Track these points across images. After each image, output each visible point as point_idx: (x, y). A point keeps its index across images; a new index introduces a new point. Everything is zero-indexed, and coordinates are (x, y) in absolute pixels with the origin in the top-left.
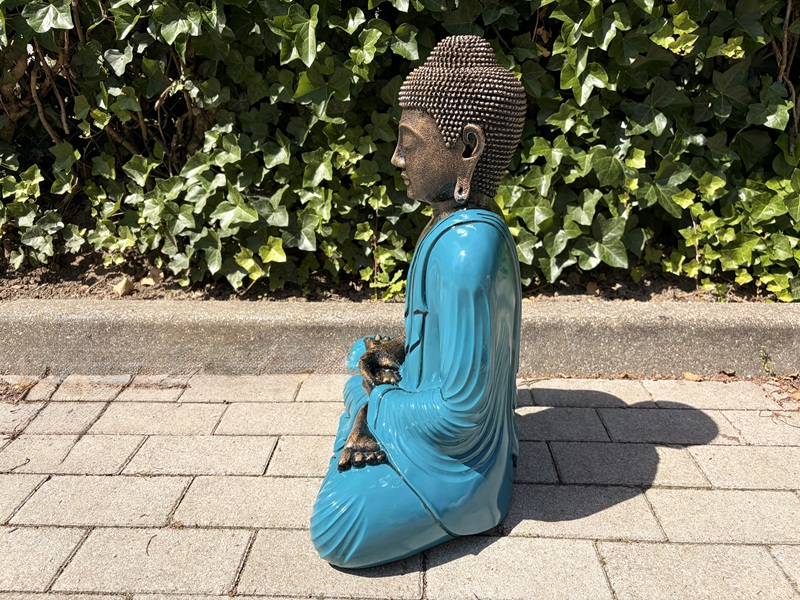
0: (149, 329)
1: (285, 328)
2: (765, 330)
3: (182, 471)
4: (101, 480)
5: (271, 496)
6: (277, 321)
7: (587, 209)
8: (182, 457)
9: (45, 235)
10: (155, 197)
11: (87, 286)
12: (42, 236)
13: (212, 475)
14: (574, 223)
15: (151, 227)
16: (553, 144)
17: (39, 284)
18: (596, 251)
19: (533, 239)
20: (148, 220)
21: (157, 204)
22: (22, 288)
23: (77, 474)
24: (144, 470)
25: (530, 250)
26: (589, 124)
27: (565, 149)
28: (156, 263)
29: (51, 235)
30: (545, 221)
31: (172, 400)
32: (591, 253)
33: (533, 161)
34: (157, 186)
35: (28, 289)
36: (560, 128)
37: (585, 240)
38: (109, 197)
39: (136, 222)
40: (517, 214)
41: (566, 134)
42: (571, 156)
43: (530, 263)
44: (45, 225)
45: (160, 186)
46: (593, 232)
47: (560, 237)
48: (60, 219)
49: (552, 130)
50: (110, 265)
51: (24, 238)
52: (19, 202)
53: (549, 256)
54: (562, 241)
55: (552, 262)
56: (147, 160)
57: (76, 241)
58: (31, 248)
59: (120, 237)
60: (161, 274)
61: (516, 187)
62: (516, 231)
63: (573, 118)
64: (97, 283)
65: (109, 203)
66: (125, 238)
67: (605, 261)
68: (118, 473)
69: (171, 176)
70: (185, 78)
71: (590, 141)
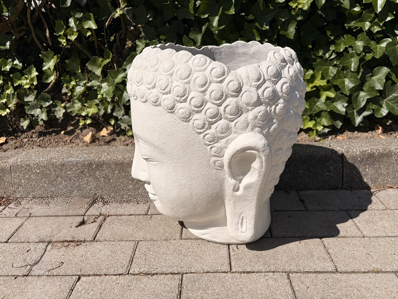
3: (172, 270)
7: (378, 80)
8: (167, 258)
9: (41, 107)
10: (108, 82)
11: (67, 138)
12: (40, 108)
13: (194, 273)
14: (372, 88)
15: (106, 100)
16: (356, 39)
17: (39, 137)
18: (384, 105)
19: (345, 99)
20: (104, 96)
21: (109, 86)
22: (29, 140)
23: (98, 275)
24: (144, 269)
25: (343, 106)
26: (381, 25)
27: (365, 41)
28: (110, 122)
29: (45, 107)
30: (353, 87)
31: (144, 213)
32: (382, 107)
33: (342, 50)
34: (109, 75)
35: (32, 141)
36: (361, 28)
37: (377, 99)
38: (78, 83)
39: (96, 98)
40: (335, 84)
41: (366, 32)
42: (369, 46)
43: (344, 114)
44: (41, 102)
45: (110, 74)
46: (382, 94)
47: (361, 98)
48: (50, 97)
49: (354, 31)
50: (83, 125)
51: (28, 110)
52: (25, 88)
53: (355, 109)
54: (363, 100)
55: (355, 114)
56: (101, 59)
57: (60, 110)
58: (33, 116)
59: (88, 107)
60: (112, 129)
61: (331, 67)
62: (332, 95)
63: (369, 22)
64: (73, 136)
65: (78, 87)
66: (91, 108)
67: (392, 111)
68: (127, 273)
69: (116, 69)
70: (124, 6)
71: (379, 36)
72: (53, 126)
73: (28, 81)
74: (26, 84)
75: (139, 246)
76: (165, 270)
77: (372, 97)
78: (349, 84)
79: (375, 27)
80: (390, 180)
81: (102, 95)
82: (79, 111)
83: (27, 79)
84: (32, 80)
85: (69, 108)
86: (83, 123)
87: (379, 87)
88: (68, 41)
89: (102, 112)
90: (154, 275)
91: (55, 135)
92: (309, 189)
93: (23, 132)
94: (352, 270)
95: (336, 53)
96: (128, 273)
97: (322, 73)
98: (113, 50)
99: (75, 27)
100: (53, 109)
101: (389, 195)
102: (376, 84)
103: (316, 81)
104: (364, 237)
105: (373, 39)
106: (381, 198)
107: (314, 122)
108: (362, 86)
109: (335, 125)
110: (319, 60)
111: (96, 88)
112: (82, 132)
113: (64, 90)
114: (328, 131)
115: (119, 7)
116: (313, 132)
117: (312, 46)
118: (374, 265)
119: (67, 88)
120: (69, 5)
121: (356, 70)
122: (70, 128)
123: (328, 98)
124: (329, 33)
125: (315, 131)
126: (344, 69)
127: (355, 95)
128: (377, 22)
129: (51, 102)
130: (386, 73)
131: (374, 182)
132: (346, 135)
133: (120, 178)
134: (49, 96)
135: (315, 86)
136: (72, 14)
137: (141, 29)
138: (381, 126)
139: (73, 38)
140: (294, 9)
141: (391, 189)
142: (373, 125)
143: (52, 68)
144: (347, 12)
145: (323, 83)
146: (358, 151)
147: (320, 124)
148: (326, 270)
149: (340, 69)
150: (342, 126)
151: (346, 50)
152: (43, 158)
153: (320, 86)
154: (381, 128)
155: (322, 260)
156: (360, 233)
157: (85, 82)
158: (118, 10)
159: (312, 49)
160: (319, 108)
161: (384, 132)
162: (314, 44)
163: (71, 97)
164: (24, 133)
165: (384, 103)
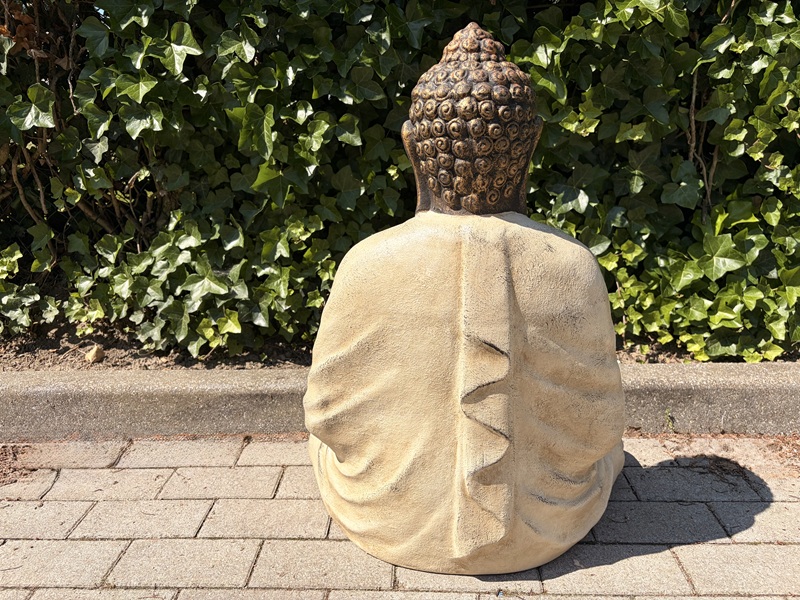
0: (108, 399)
1: (231, 397)
2: (666, 391)
3: (121, 535)
4: (49, 544)
5: (198, 558)
6: (223, 391)
12: (21, 308)
13: (148, 538)
15: (120, 297)
17: (17, 353)
21: (125, 278)
23: (28, 539)
24: (88, 534)
29: (28, 306)
44: (23, 299)
48: (37, 290)
56: (116, 238)
57: (51, 311)
58: (9, 319)
59: (91, 309)
66: (95, 309)
73: (6, 268)
74: (2, 273)
82: (77, 314)
83: (4, 263)
84: (11, 266)
86: (82, 333)
88: (68, 205)
89: (114, 317)
129: (38, 299)
148: (312, 537)
157: (94, 268)
158: (144, 170)
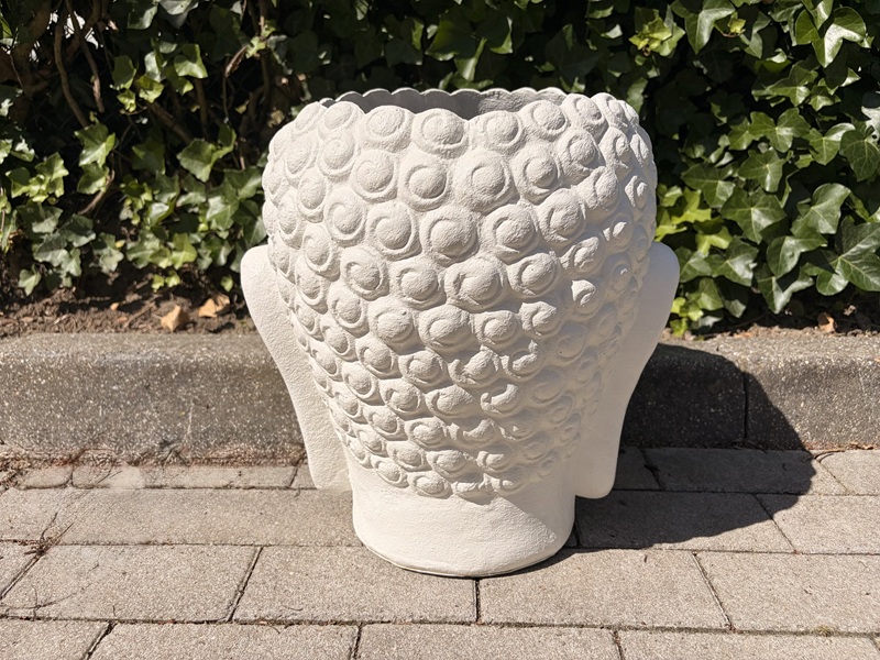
3: (336, 615)
4: (200, 633)
7: (826, 212)
8: (328, 586)
9: (69, 248)
10: (224, 194)
11: (124, 318)
12: (66, 248)
13: (389, 622)
14: (811, 231)
15: (217, 235)
16: (776, 123)
17: (58, 316)
18: (838, 269)
19: (751, 251)
20: (214, 225)
21: (226, 204)
22: (35, 321)
23: (157, 622)
24: (271, 611)
25: (747, 266)
26: (832, 93)
27: (797, 127)
28: (223, 284)
29: (79, 248)
30: (769, 227)
31: (283, 485)
32: (833, 272)
33: (745, 147)
34: (226, 180)
35: (43, 323)
36: (788, 99)
37: (823, 254)
38: (156, 198)
39: (195, 230)
40: (729, 217)
41: (799, 106)
42: (804, 137)
43: (749, 284)
44: (69, 235)
45: (229, 179)
46: (835, 243)
47: (787, 250)
48: (90, 225)
49: (772, 105)
50: (161, 288)
51: (40, 250)
52: (36, 203)
53: (773, 275)
54: (793, 256)
55: (775, 285)
56: (211, 146)
57: (111, 255)
58: (48, 265)
59: (175, 249)
60: (227, 301)
61: (721, 183)
62: (722, 242)
63: (806, 86)
64: (137, 315)
65: (156, 205)
66: (181, 250)
67: (855, 282)
68: (227, 619)
69: (243, 167)
70: (268, 33)
71: (827, 119)
72: (94, 292)
73: (44, 187)
74: (39, 193)
75: (263, 558)
76: (319, 614)
77: (812, 248)
78: (760, 219)
79: (819, 98)
80: (854, 430)
81: (209, 223)
82: (153, 256)
83: (41, 182)
84: (53, 185)
85: (133, 251)
86: (162, 284)
87: (827, 227)
88: (140, 102)
89: (206, 263)
90: (292, 624)
91: (96, 312)
92: (669, 444)
93: (25, 301)
94: (767, 628)
95: (733, 152)
96: (230, 619)
97: (702, 195)
98: (241, 129)
99: (157, 71)
100: (95, 252)
101: (851, 462)
102: (820, 221)
103: (688, 212)
104: (795, 552)
105: (814, 125)
106: (834, 470)
107: (682, 301)
108: (790, 227)
109: (730, 309)
110: (693, 167)
111: (196, 210)
112: (158, 306)
113: (125, 214)
114: (715, 323)
115: (259, 35)
116: (681, 323)
117: (680, 136)
118: (819, 617)
119: (132, 207)
120: (147, 25)
121: (776, 189)
122: (131, 298)
123: (714, 250)
124: (716, 109)
125: (684, 321)
126: (750, 185)
127: (774, 243)
128: (822, 87)
129: (93, 236)
130: (842, 197)
131: (818, 433)
132: (754, 332)
133: (232, 405)
134: (89, 222)
135: (685, 223)
136: (153, 44)
137: (305, 86)
138: (832, 317)
139: (152, 96)
140: (641, 52)
141: (858, 450)
142: (815, 314)
143: (101, 162)
144: (757, 66)
145: (704, 216)
146: (782, 360)
147: (697, 305)
148: (705, 626)
149: (742, 186)
150: (745, 312)
151: (754, 145)
152: (58, 352)
153: (697, 222)
154: (831, 320)
155: (697, 603)
156: (786, 544)
157: (172, 195)
158: (255, 41)
159: (680, 143)
160: (694, 270)
161: (839, 330)
162: (683, 131)
163: (139, 226)
164: (27, 304)
165: (839, 263)
